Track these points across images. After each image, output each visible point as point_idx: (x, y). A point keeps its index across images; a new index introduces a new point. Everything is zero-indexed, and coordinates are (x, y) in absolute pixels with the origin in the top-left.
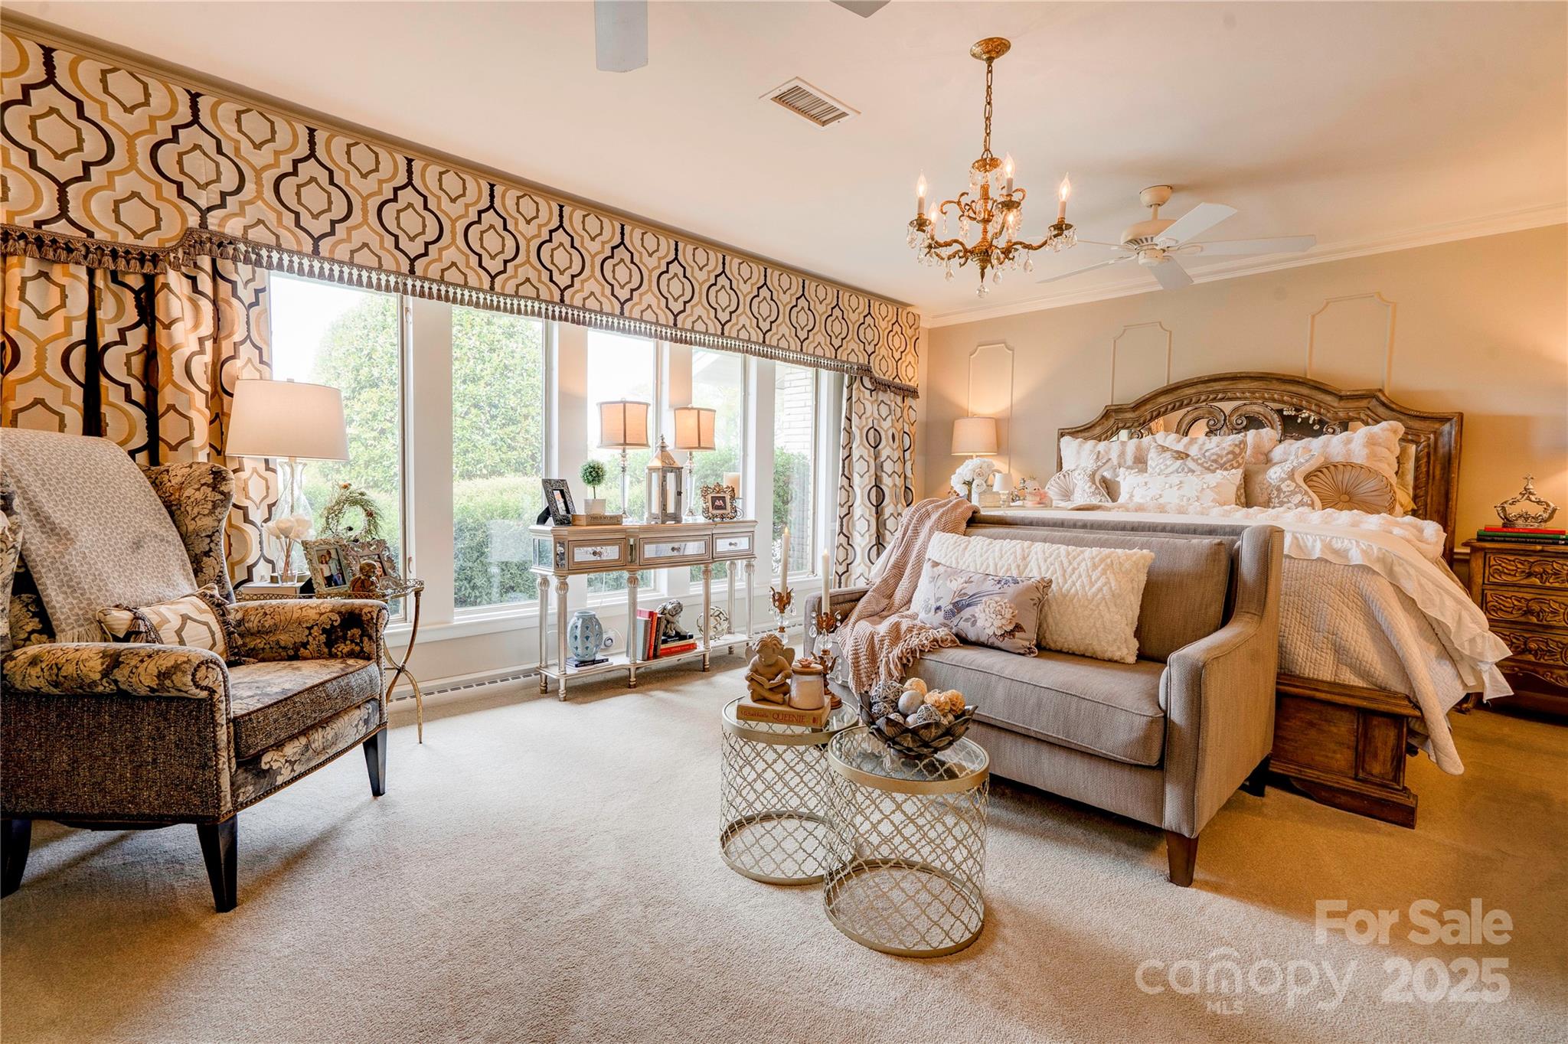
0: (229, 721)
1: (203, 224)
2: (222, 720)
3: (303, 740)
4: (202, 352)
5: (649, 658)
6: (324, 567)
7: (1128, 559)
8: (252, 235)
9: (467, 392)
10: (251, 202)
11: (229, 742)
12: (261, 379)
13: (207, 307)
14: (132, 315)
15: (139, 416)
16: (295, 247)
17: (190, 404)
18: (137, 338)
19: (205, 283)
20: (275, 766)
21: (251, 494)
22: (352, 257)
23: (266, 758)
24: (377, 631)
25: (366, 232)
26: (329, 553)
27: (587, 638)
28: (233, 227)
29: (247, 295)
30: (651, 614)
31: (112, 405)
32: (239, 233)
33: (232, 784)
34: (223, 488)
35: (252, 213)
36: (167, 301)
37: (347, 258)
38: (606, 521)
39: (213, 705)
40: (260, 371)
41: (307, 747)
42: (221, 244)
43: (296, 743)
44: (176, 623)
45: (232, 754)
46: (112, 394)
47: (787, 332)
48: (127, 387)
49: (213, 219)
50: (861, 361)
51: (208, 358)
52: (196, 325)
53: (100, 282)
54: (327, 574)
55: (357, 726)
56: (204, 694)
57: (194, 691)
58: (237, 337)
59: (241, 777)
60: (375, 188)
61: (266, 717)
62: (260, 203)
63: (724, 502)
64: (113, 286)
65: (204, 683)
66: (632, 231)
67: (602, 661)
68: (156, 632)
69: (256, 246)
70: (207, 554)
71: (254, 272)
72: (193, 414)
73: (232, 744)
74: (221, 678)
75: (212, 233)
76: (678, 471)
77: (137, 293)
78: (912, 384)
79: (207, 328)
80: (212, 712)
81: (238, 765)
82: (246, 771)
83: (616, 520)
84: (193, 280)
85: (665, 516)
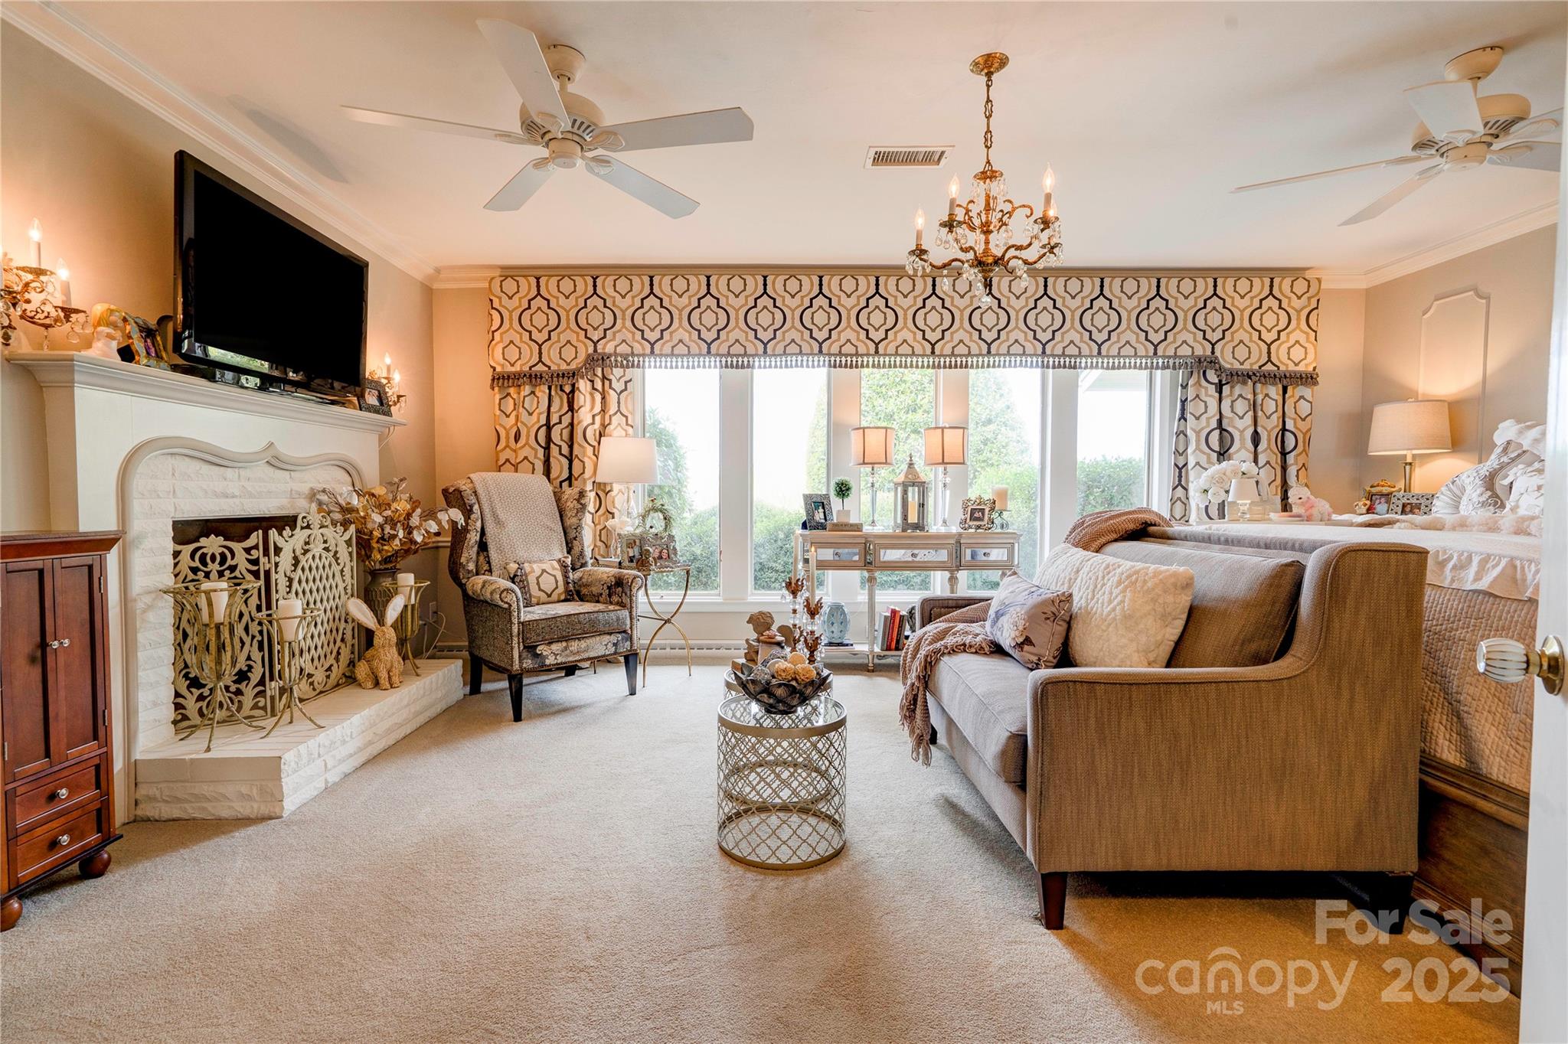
0: (519, 623)
1: (595, 350)
2: (515, 621)
3: (564, 644)
4: (593, 423)
5: (889, 649)
6: (630, 550)
7: (1154, 576)
8: (619, 350)
9: (908, 420)
10: (619, 331)
11: (519, 634)
12: (626, 435)
13: (598, 397)
14: (566, 408)
15: (565, 462)
16: (641, 352)
17: (584, 454)
18: (566, 420)
19: (598, 385)
20: (545, 653)
21: (616, 505)
22: (673, 350)
23: (539, 648)
24: (631, 590)
25: (681, 332)
26: (635, 542)
27: (833, 624)
28: (609, 348)
29: (618, 386)
30: (894, 612)
31: (554, 457)
32: (612, 351)
33: (520, 656)
34: (583, 502)
35: (619, 337)
36: (578, 396)
37: (669, 352)
38: (847, 528)
39: (510, 612)
40: (626, 431)
41: (566, 648)
42: (603, 359)
43: (560, 644)
44: (538, 572)
45: (521, 640)
46: (554, 451)
47: (1076, 338)
48: (560, 447)
49: (600, 347)
50: (1199, 352)
51: (597, 426)
52: (592, 408)
53: (553, 393)
54: (631, 554)
55: (606, 645)
56: (506, 606)
57: (500, 603)
58: (612, 412)
59: (525, 654)
60: (687, 301)
61: (538, 625)
62: (624, 330)
63: (983, 514)
64: (560, 392)
65: (506, 600)
66: (887, 280)
67: (847, 645)
68: (526, 576)
69: (625, 357)
70: (575, 539)
71: (625, 371)
72: (586, 460)
73: (521, 636)
74: (515, 599)
75: (599, 354)
76: (922, 486)
77: (568, 395)
78: (1301, 368)
79: (598, 408)
80: (510, 616)
81: (525, 647)
82: (528, 651)
83: (858, 527)
84: (592, 381)
85: (906, 525)
